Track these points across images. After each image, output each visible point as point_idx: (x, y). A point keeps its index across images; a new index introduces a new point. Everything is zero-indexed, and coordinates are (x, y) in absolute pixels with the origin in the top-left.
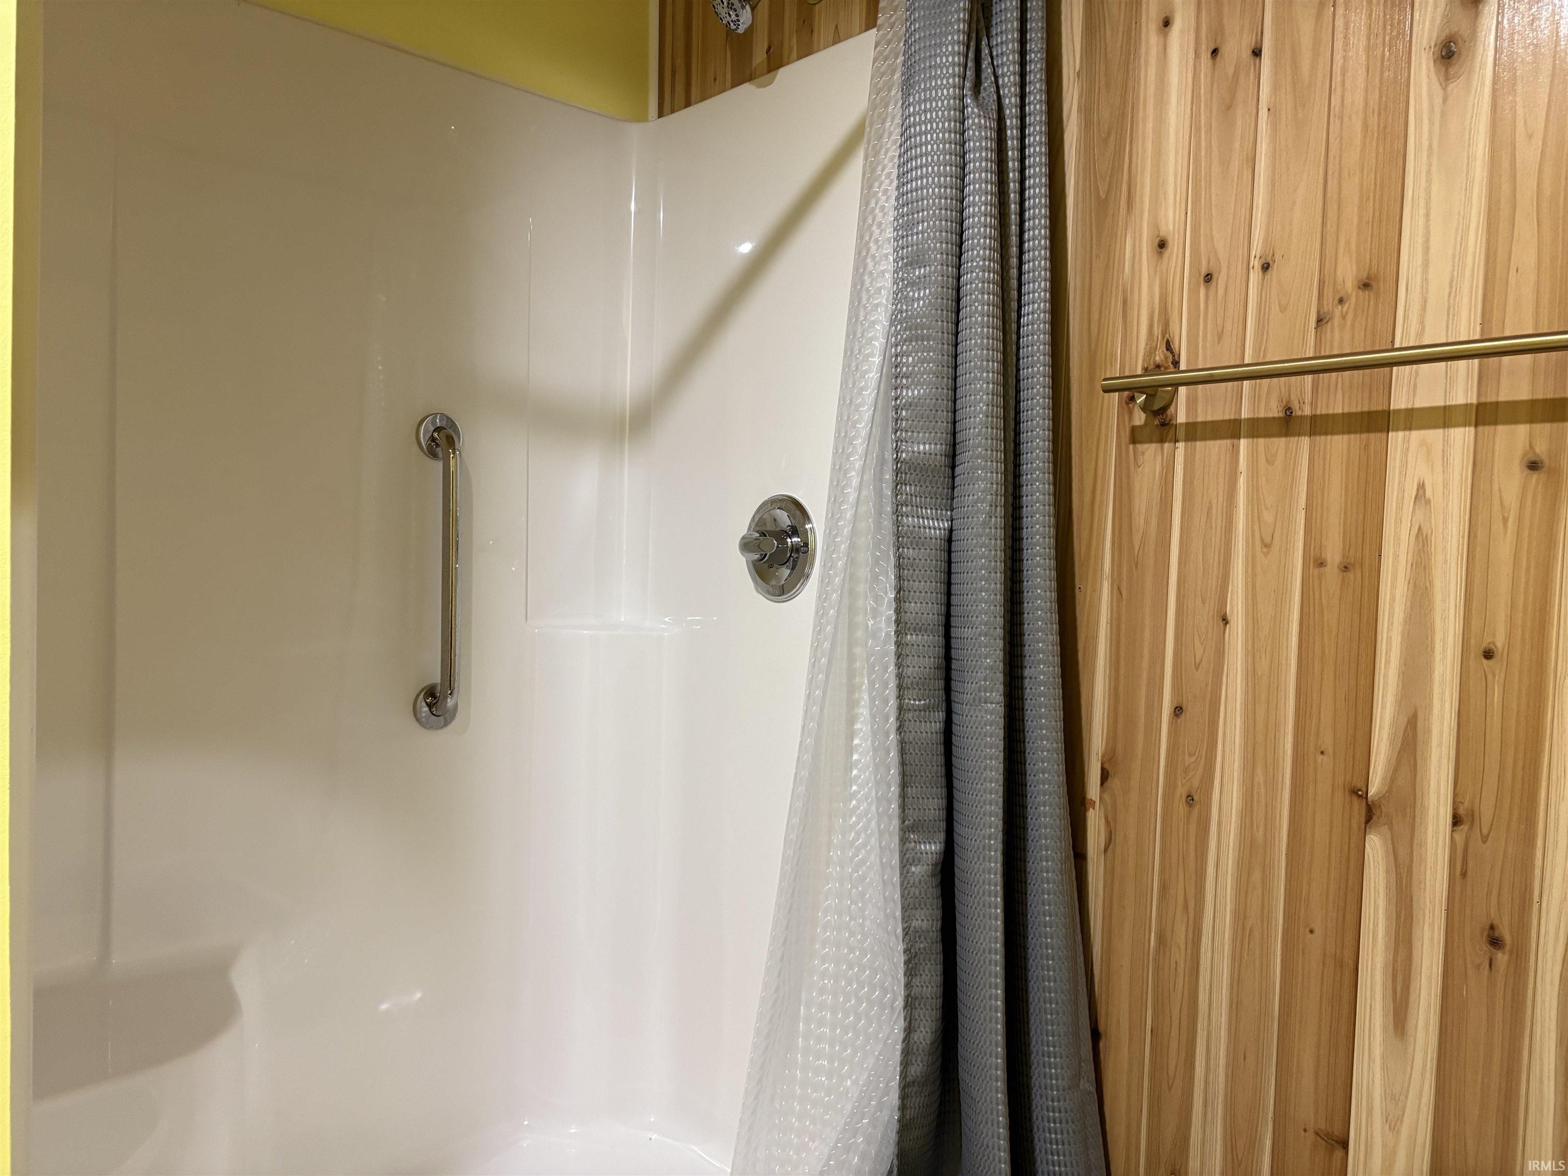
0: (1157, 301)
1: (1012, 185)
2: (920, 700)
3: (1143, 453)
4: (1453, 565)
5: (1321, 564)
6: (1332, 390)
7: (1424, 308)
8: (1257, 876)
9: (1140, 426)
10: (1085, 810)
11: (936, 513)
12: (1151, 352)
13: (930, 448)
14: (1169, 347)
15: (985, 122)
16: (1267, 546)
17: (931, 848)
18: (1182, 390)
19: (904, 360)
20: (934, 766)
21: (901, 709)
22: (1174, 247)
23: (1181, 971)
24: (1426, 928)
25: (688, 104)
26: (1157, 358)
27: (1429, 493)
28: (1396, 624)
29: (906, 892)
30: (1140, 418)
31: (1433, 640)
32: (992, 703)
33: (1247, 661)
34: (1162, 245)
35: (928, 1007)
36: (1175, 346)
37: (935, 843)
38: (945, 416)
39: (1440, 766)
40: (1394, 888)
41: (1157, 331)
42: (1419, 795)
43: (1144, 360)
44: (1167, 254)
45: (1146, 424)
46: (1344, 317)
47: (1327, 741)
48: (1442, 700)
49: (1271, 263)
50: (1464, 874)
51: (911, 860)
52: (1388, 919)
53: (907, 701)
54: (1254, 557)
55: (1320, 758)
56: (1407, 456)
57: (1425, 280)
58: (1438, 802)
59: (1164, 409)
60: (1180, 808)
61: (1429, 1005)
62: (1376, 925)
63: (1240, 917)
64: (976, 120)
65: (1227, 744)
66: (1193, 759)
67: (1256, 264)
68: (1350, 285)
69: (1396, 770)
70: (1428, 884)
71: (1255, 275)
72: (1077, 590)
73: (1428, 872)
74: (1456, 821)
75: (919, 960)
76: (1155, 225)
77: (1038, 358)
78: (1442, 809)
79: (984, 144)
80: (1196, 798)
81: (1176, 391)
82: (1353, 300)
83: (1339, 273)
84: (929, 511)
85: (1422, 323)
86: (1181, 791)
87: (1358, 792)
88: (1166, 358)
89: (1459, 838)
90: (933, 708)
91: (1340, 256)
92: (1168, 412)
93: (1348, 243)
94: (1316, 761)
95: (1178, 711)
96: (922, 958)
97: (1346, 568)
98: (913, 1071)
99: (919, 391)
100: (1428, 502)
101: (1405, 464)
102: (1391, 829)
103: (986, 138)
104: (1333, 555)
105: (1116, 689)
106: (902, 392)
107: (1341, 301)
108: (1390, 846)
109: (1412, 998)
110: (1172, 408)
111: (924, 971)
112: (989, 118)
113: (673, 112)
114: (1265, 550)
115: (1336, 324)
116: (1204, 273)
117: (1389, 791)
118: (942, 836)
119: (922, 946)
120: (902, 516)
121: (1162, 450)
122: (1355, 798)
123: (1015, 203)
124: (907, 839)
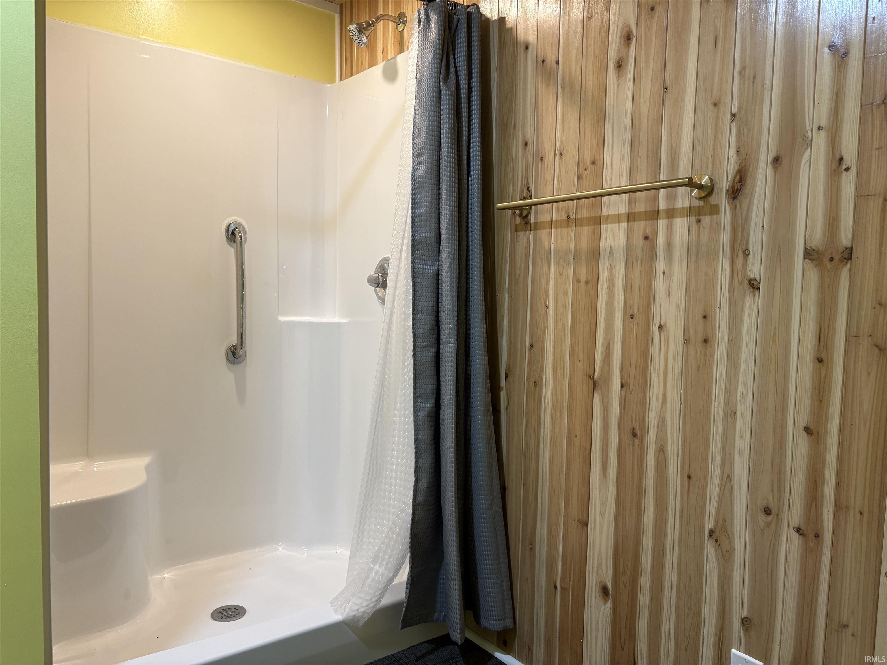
0: (524, 169)
1: (464, 119)
2: (423, 343)
3: (519, 236)
4: (621, 280)
5: (579, 281)
6: (583, 208)
7: (612, 173)
8: (558, 414)
9: (519, 224)
10: (500, 391)
11: (432, 263)
12: (522, 192)
13: (428, 235)
14: (528, 190)
15: (449, 93)
16: (561, 275)
17: (428, 405)
18: (533, 207)
19: (416, 197)
20: (430, 370)
21: (414, 346)
22: (530, 145)
23: (533, 457)
24: (613, 431)
25: (352, 75)
26: (524, 194)
27: (613, 251)
28: (603, 305)
29: (416, 423)
30: (518, 220)
31: (615, 311)
32: (452, 344)
33: (554, 323)
34: (526, 144)
35: (425, 472)
36: (530, 189)
37: (430, 403)
38: (434, 221)
39: (617, 364)
40: (602, 416)
41: (524, 183)
42: (610, 377)
43: (520, 195)
44: (528, 147)
45: (520, 223)
46: (586, 176)
47: (581, 356)
48: (618, 336)
49: (563, 153)
50: (625, 408)
51: (418, 410)
52: (600, 429)
53: (417, 343)
54: (557, 280)
55: (579, 363)
56: (607, 235)
57: (612, 161)
58: (616, 378)
59: (526, 216)
60: (532, 388)
61: (614, 464)
62: (597, 432)
63: (553, 432)
64: (445, 92)
65: (548, 360)
66: (536, 367)
67: (557, 153)
68: (588, 163)
69: (603, 366)
70: (613, 413)
71: (557, 158)
72: (497, 296)
73: (613, 409)
74: (622, 386)
75: (422, 452)
76: (524, 136)
77: (475, 195)
78: (617, 382)
79: (448, 102)
80: (537, 383)
81: (531, 207)
82: (589, 168)
83: (585, 158)
84: (428, 262)
85: (611, 179)
86: (532, 381)
87: (591, 377)
88: (527, 194)
89: (623, 393)
90: (432, 346)
91: (585, 151)
92: (528, 218)
93: (588, 145)
94: (577, 365)
95: (531, 346)
96: (423, 451)
97: (587, 283)
98: (419, 499)
99: (422, 210)
100: (613, 254)
101: (606, 239)
102: (601, 391)
103: (449, 100)
104: (583, 278)
105: (510, 338)
106: (415, 210)
107: (585, 169)
108: (601, 398)
109: (609, 460)
110: (529, 216)
111: (424, 457)
112: (451, 91)
113: (346, 78)
114: (560, 276)
115: (584, 179)
116: (540, 157)
117: (601, 376)
118: (433, 401)
119: (423, 446)
120: (416, 264)
121: (526, 233)
122: (590, 379)
123: (465, 127)
124: (417, 401)
